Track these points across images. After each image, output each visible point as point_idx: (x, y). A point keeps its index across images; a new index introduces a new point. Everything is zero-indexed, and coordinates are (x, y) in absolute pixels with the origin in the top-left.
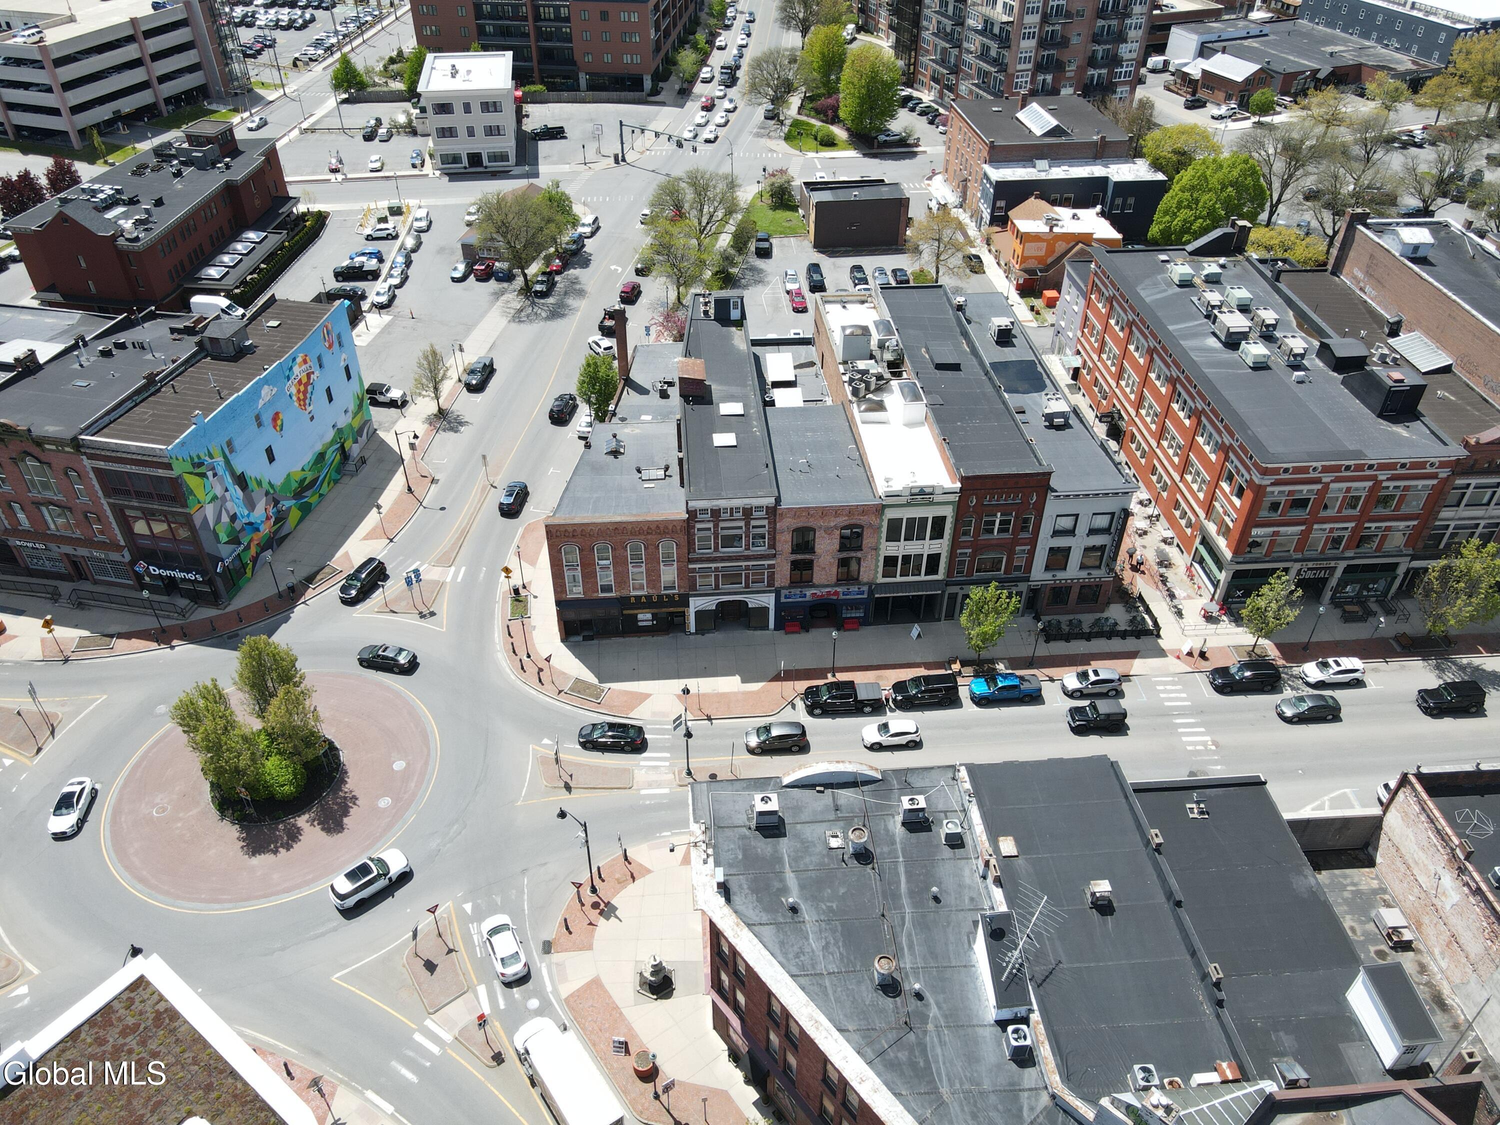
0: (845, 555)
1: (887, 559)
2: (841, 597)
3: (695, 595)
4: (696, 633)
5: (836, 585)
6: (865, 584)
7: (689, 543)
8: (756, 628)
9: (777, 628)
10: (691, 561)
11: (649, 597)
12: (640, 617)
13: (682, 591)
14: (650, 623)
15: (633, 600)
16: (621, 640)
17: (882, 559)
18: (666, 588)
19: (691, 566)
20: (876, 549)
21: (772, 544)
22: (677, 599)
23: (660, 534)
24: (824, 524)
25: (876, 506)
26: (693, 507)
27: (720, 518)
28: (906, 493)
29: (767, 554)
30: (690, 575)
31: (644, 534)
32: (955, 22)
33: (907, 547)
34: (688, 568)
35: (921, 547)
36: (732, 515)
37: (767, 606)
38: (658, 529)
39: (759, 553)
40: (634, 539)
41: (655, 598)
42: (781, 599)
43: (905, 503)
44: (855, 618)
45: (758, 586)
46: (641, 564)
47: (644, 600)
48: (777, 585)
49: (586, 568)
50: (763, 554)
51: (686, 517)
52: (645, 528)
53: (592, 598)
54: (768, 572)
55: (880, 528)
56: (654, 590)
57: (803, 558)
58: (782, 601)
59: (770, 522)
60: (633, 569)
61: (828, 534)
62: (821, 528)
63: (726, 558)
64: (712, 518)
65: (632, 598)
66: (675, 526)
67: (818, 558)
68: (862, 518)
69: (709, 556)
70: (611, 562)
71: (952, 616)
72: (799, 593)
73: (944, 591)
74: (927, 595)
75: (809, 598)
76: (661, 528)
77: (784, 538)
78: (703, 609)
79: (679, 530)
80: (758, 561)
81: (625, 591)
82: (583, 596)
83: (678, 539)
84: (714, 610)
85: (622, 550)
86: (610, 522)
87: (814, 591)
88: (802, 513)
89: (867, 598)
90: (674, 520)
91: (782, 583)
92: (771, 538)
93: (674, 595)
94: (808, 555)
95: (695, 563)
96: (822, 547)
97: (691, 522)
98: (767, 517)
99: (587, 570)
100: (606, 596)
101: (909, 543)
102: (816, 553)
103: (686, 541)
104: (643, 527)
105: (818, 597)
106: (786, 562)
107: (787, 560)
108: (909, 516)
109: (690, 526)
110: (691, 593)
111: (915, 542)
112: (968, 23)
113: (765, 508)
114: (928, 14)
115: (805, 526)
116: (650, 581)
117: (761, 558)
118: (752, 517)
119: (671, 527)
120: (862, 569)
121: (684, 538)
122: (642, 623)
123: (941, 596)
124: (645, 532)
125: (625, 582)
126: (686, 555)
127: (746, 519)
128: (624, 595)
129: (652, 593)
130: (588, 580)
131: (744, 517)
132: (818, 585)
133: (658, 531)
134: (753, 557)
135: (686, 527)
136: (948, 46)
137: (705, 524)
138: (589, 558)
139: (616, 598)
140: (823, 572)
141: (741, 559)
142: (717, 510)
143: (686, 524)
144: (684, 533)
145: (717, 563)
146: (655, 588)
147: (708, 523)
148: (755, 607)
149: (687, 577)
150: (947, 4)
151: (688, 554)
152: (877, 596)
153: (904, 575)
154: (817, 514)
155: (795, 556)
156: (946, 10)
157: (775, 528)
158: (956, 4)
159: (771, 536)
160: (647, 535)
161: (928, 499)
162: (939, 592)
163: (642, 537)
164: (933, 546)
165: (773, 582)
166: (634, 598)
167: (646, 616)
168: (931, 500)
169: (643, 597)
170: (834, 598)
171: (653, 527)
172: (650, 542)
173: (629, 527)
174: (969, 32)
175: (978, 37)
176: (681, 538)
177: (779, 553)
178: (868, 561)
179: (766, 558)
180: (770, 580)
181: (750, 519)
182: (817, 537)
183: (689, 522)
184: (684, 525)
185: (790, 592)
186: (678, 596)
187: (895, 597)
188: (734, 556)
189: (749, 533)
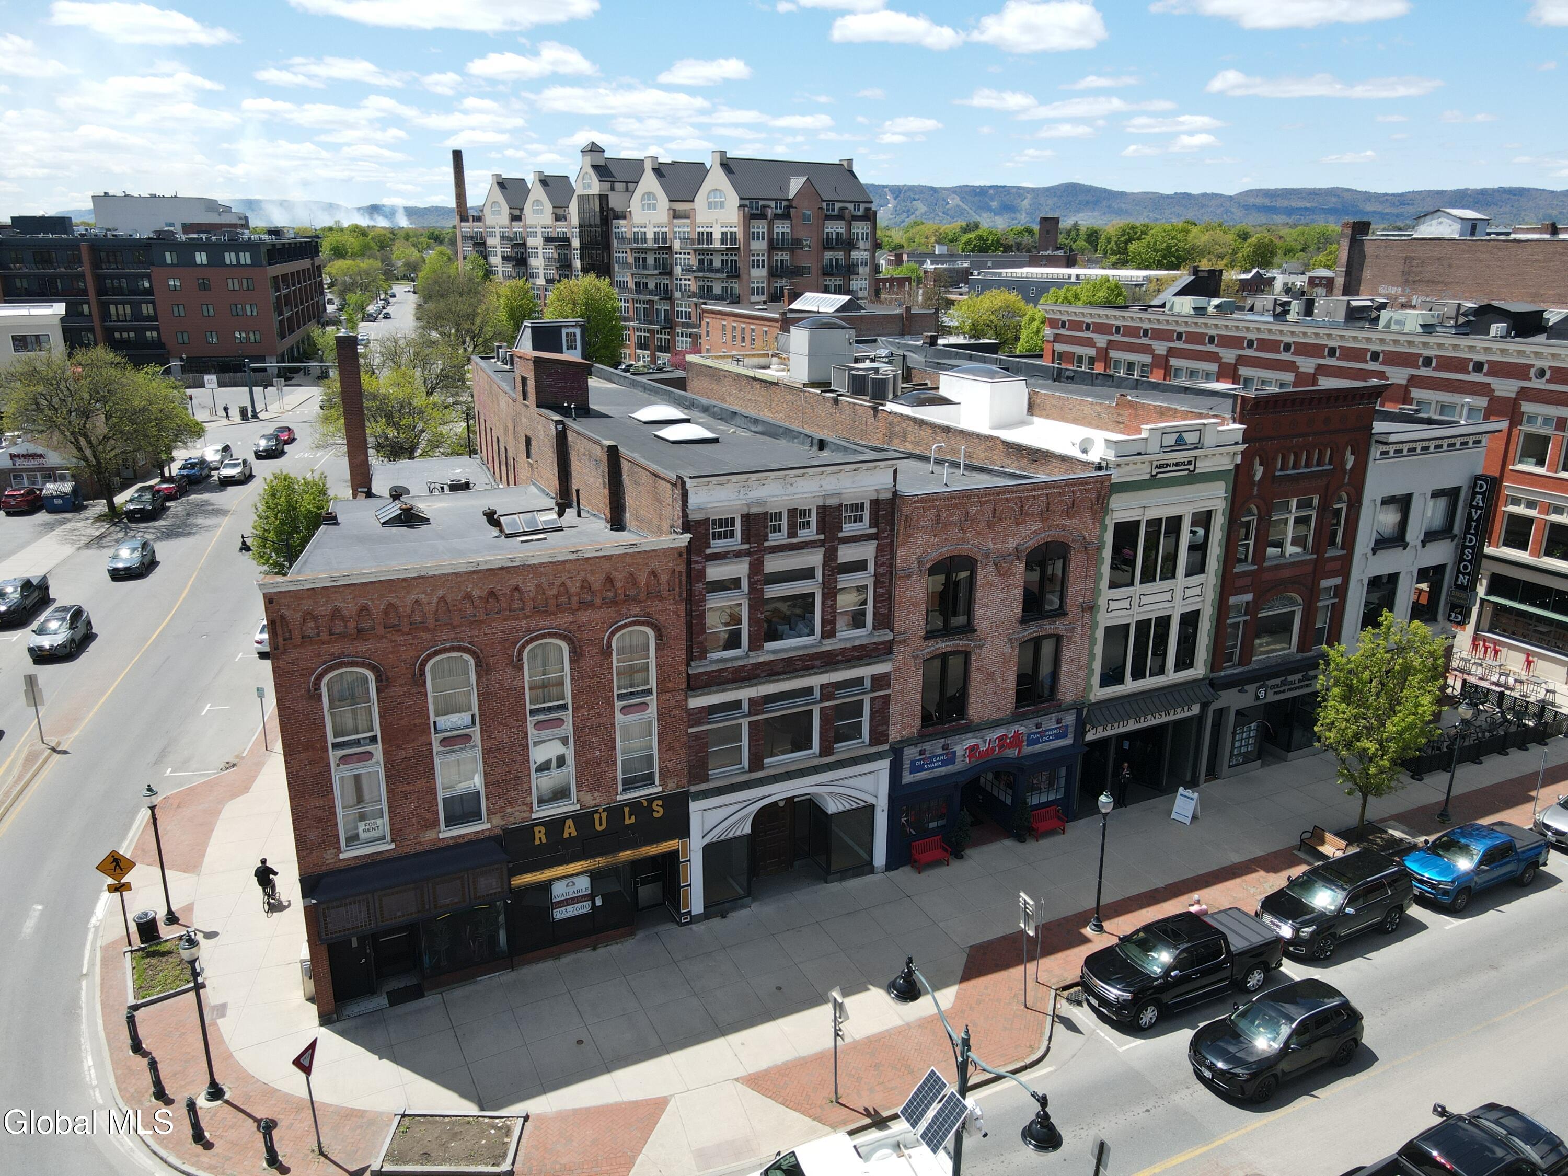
0: (1032, 631)
1: (1109, 630)
2: (1027, 750)
3: (706, 794)
4: (707, 915)
5: (1016, 718)
6: (1068, 710)
7: (689, 626)
8: (845, 874)
9: (891, 865)
10: (695, 685)
11: (583, 819)
12: (559, 890)
13: (671, 787)
14: (583, 908)
15: (540, 835)
16: (506, 977)
17: (1100, 634)
18: (629, 784)
19: (695, 702)
20: (1091, 608)
21: (883, 615)
22: (659, 812)
23: (614, 603)
24: (995, 544)
25: (1099, 485)
26: (700, 509)
27: (766, 544)
28: (1154, 447)
29: (874, 643)
30: (691, 730)
31: (570, 608)
32: (660, 274)
33: (1145, 600)
34: (688, 711)
35: (1168, 596)
36: (792, 533)
37: (871, 800)
38: (608, 586)
39: (857, 643)
40: (540, 630)
41: (601, 818)
42: (904, 774)
43: (1147, 477)
44: (1049, 804)
45: (849, 745)
46: (561, 714)
47: (570, 830)
48: (895, 734)
49: (399, 747)
50: (863, 647)
51: (683, 545)
52: (574, 588)
53: (419, 848)
54: (872, 699)
55: (1100, 547)
56: (597, 794)
57: (950, 649)
58: (905, 781)
59: (879, 549)
60: (537, 732)
61: (1003, 573)
62: (987, 556)
63: (779, 668)
64: (746, 546)
65: (536, 829)
66: (654, 573)
67: (980, 647)
68: (1068, 522)
69: (740, 663)
70: (473, 716)
71: (1212, 773)
72: (940, 751)
73: (1204, 706)
74: (1177, 723)
75: (961, 763)
76: (619, 585)
77: (909, 594)
78: (723, 837)
79: (664, 587)
80: (854, 667)
81: (517, 808)
82: (393, 846)
83: (662, 619)
84: (748, 836)
85: (509, 670)
86: (474, 572)
87: (972, 742)
88: (951, 515)
89: (1073, 745)
90: (654, 554)
91: (903, 728)
92: (882, 595)
93: (651, 801)
94: (960, 640)
95: (706, 690)
96: (989, 614)
97: (695, 558)
98: (874, 530)
99: (402, 754)
100: (460, 836)
101: (1148, 587)
102: (976, 631)
103: (683, 620)
104: (569, 583)
105: (980, 757)
106: (913, 664)
107: (916, 657)
108: (1153, 514)
109: (694, 573)
110: (693, 789)
111: (1159, 585)
112: (678, 270)
113: (867, 506)
114: (622, 279)
115: (956, 553)
116: (587, 763)
117: (860, 658)
118: (841, 535)
119: (643, 578)
120: (1065, 667)
121: (678, 615)
122: (563, 909)
123: (1200, 718)
124: (575, 599)
125: (517, 778)
126: (683, 668)
127: (827, 545)
128: (514, 824)
129: (592, 803)
130: (407, 788)
131: (822, 537)
132: (978, 724)
133: (610, 594)
134: (840, 658)
135: (684, 578)
136: (656, 298)
137: (727, 564)
138: (410, 707)
139: (488, 839)
140: (990, 687)
141: (813, 668)
142: (757, 515)
143: (682, 568)
144: (677, 597)
145: (756, 685)
146: (599, 786)
147: (737, 562)
148: (841, 809)
149: (685, 739)
150: (645, 260)
151: (688, 665)
152: (1090, 737)
153: (1138, 674)
154: (983, 515)
155: (933, 646)
156: (645, 267)
157: (891, 566)
158: (657, 256)
159: (881, 590)
160: (578, 610)
161: (1189, 463)
162: (1196, 710)
163: (565, 619)
164: (1189, 593)
165: (885, 727)
166: (543, 829)
167: (574, 884)
168: (1191, 467)
169: (569, 822)
170: (1013, 753)
171: (596, 580)
172: (586, 635)
173: (530, 586)
174: (681, 280)
175: (695, 278)
176: (669, 614)
177: (899, 638)
178: (1075, 642)
179: (870, 657)
180: (879, 720)
181: (836, 542)
182: (979, 582)
183: (689, 562)
184: (678, 569)
185: (922, 753)
186: (660, 803)
187: (1121, 737)
188: (801, 658)
189: (833, 585)
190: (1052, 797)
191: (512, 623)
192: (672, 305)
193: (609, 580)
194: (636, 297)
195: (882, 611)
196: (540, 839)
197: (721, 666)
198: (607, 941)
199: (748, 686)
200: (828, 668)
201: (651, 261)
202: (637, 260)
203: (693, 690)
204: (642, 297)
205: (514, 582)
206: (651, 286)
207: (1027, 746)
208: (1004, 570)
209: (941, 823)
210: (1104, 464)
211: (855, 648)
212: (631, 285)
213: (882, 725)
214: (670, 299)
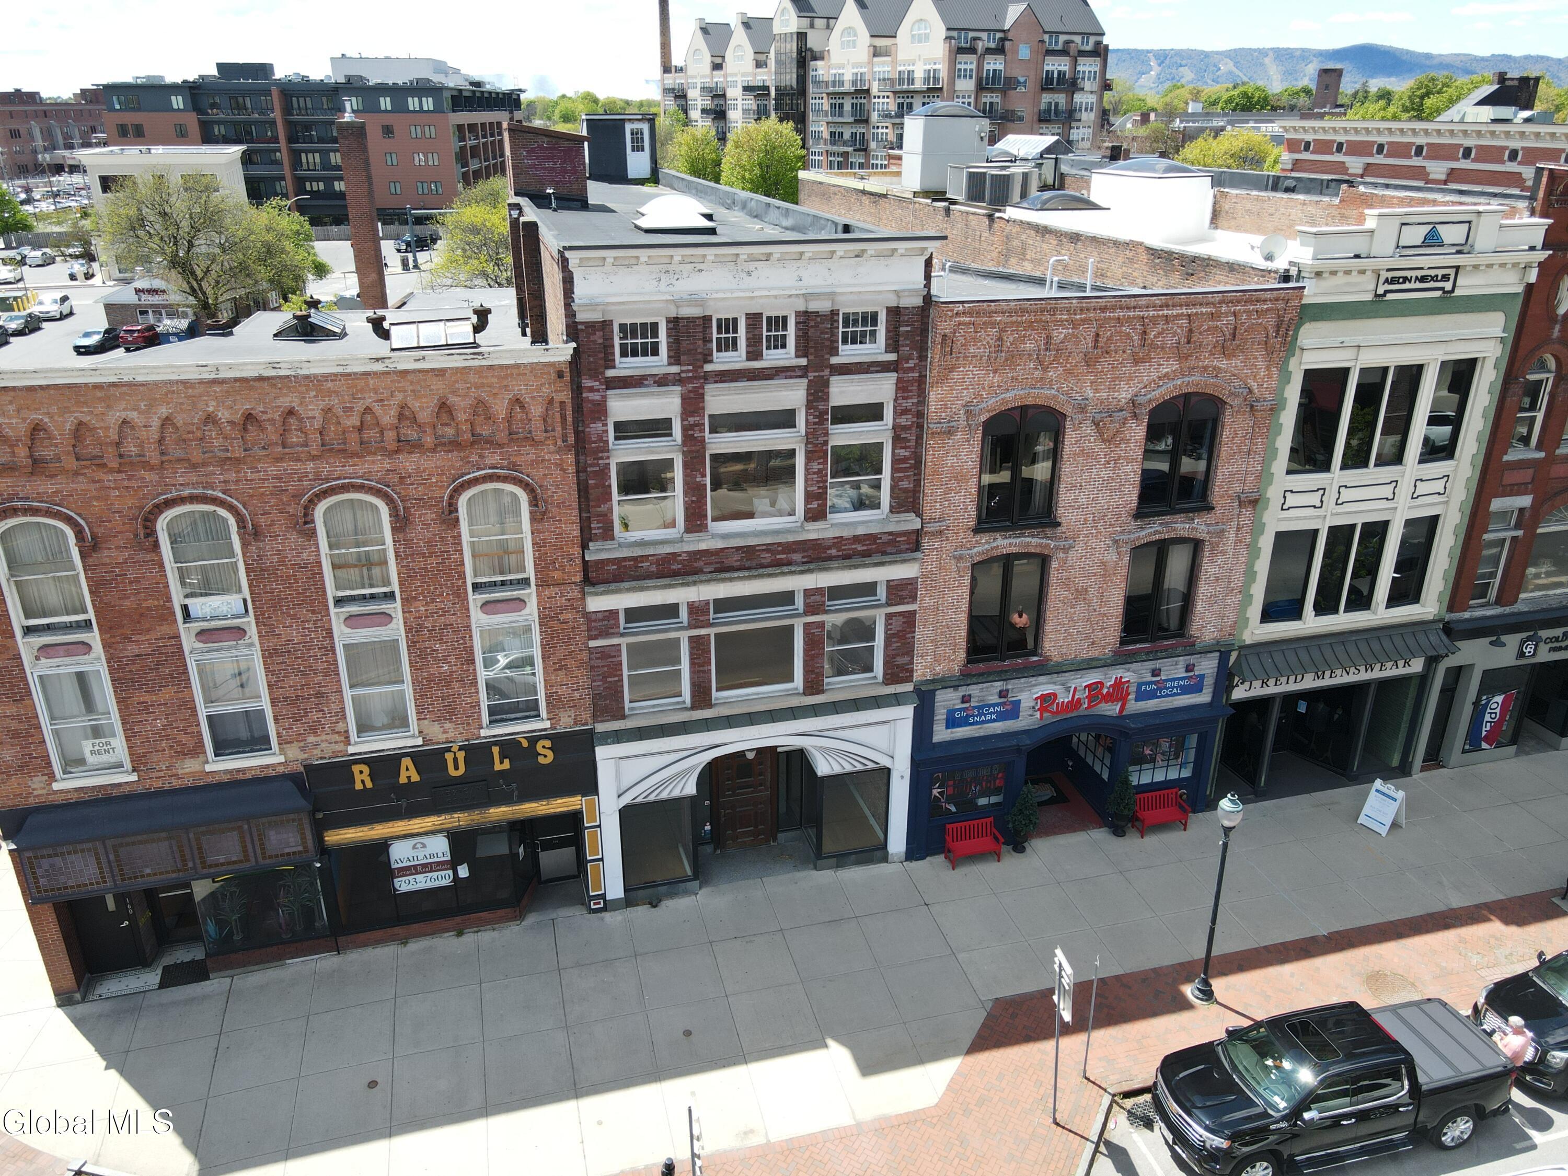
0: (1155, 530)
1: (1282, 538)
2: (1134, 706)
3: (618, 737)
4: (629, 901)
5: (1121, 658)
6: (1205, 652)
7: (583, 490)
8: (842, 859)
9: (915, 851)
10: (596, 577)
11: (428, 759)
12: (400, 853)
13: (566, 723)
14: (443, 879)
15: (362, 778)
16: (326, 962)
17: (1266, 544)
18: (498, 714)
19: (598, 603)
20: (1254, 502)
21: (905, 490)
22: (546, 757)
23: (455, 445)
24: (1097, 391)
25: (1280, 305)
26: (592, 306)
27: (708, 367)
28: (1384, 245)
29: (890, 533)
30: (593, 644)
31: (384, 449)
32: (856, 121)
33: (1346, 495)
34: (587, 615)
35: (1387, 491)
36: (754, 354)
37: (885, 761)
38: (445, 417)
39: (861, 531)
40: (338, 478)
41: (455, 760)
42: (935, 728)
43: (1369, 297)
44: (1167, 785)
45: (851, 681)
46: (385, 607)
47: (408, 773)
48: (922, 670)
49: (127, 638)
50: (872, 538)
51: (562, 359)
52: (388, 417)
53: (176, 783)
54: (889, 616)
55: (1276, 409)
56: (448, 725)
57: (1014, 550)
58: (936, 739)
59: (901, 388)
60: (348, 630)
61: (1110, 439)
62: (1083, 410)
63: (734, 560)
64: (675, 369)
65: (356, 769)
66: (517, 401)
67: (1066, 550)
68: (1223, 364)
69: (668, 549)
70: (245, 601)
71: (1434, 758)
72: (995, 699)
73: (1432, 661)
74: (1385, 684)
75: (1028, 719)
76: (462, 417)
77: (950, 461)
78: (652, 798)
79: (537, 426)
80: (856, 567)
81: (324, 737)
82: (134, 777)
83: (538, 473)
84: (692, 798)
85: (293, 536)
86: (214, 382)
87: (1047, 689)
88: (1023, 339)
89: (1210, 705)
90: (515, 371)
91: (937, 661)
92: (904, 460)
93: (533, 740)
94: (1034, 536)
95: (613, 586)
96: (1083, 500)
97: (587, 382)
98: (892, 357)
99: (132, 649)
100: (238, 771)
101: (1355, 475)
102: (1059, 524)
103: (572, 478)
104: (377, 408)
105: (1057, 712)
106: (954, 568)
107: (959, 558)
108: (1373, 359)
109: (587, 407)
110: (600, 728)
111: (1372, 473)
112: (874, 117)
113: (882, 317)
114: (817, 129)
115: (1030, 401)
116: (429, 680)
117: (867, 554)
118: (834, 360)
119: (500, 408)
120: (1204, 589)
121: (564, 470)
122: (410, 878)
123: (1424, 679)
124: (390, 435)
125: (319, 695)
126: (577, 551)
127: (811, 375)
128: (321, 758)
129: (443, 737)
130: (147, 698)
131: (803, 362)
132: (1059, 664)
133: (450, 431)
134: (833, 552)
135: (569, 412)
136: (850, 149)
137: (642, 395)
138: (137, 581)
139: (284, 776)
140: (1079, 610)
141: (789, 563)
142: (690, 320)
143: (565, 396)
144: (559, 443)
145: (695, 583)
146: (451, 713)
147: (659, 394)
148: (837, 770)
149: (585, 656)
150: (841, 106)
151: (584, 547)
152: (1239, 693)
153: (1325, 606)
154: (1077, 343)
155: (987, 542)
156: (841, 114)
157: (920, 415)
158: (855, 101)
159: (903, 453)
160: (397, 452)
161: (1445, 278)
162: (1417, 666)
163: (377, 465)
164: (1422, 488)
165: (906, 659)
166: (366, 769)
167: (424, 846)
168: (1448, 286)
169: (406, 762)
170: (1111, 709)
171: (425, 409)
172: (414, 491)
173: (313, 410)
174: (878, 127)
175: (894, 124)
176: (549, 468)
177: (930, 528)
178: (1224, 553)
179: (884, 553)
180: (898, 648)
181: (827, 372)
182: (1067, 450)
183: (577, 390)
184: (559, 397)
185: (965, 699)
186: (548, 743)
187: (1290, 699)
188: (769, 548)
189: (821, 440)
190: (1173, 775)
191: (290, 466)
192: (867, 157)
193: (444, 407)
194: (829, 148)
195: (905, 484)
196: (363, 782)
197: (638, 552)
198: (479, 925)
199: (683, 585)
200: (812, 566)
201: (847, 107)
202: (833, 106)
203: (593, 585)
204: (835, 148)
205: (286, 401)
206: (847, 136)
207: (1137, 700)
208: (1111, 433)
209: (994, 799)
210: (1294, 272)
211: (857, 539)
212: (826, 135)
213: (903, 655)
214: (865, 150)
